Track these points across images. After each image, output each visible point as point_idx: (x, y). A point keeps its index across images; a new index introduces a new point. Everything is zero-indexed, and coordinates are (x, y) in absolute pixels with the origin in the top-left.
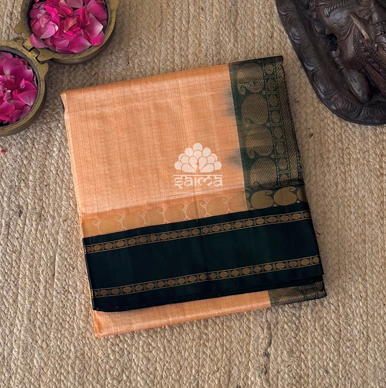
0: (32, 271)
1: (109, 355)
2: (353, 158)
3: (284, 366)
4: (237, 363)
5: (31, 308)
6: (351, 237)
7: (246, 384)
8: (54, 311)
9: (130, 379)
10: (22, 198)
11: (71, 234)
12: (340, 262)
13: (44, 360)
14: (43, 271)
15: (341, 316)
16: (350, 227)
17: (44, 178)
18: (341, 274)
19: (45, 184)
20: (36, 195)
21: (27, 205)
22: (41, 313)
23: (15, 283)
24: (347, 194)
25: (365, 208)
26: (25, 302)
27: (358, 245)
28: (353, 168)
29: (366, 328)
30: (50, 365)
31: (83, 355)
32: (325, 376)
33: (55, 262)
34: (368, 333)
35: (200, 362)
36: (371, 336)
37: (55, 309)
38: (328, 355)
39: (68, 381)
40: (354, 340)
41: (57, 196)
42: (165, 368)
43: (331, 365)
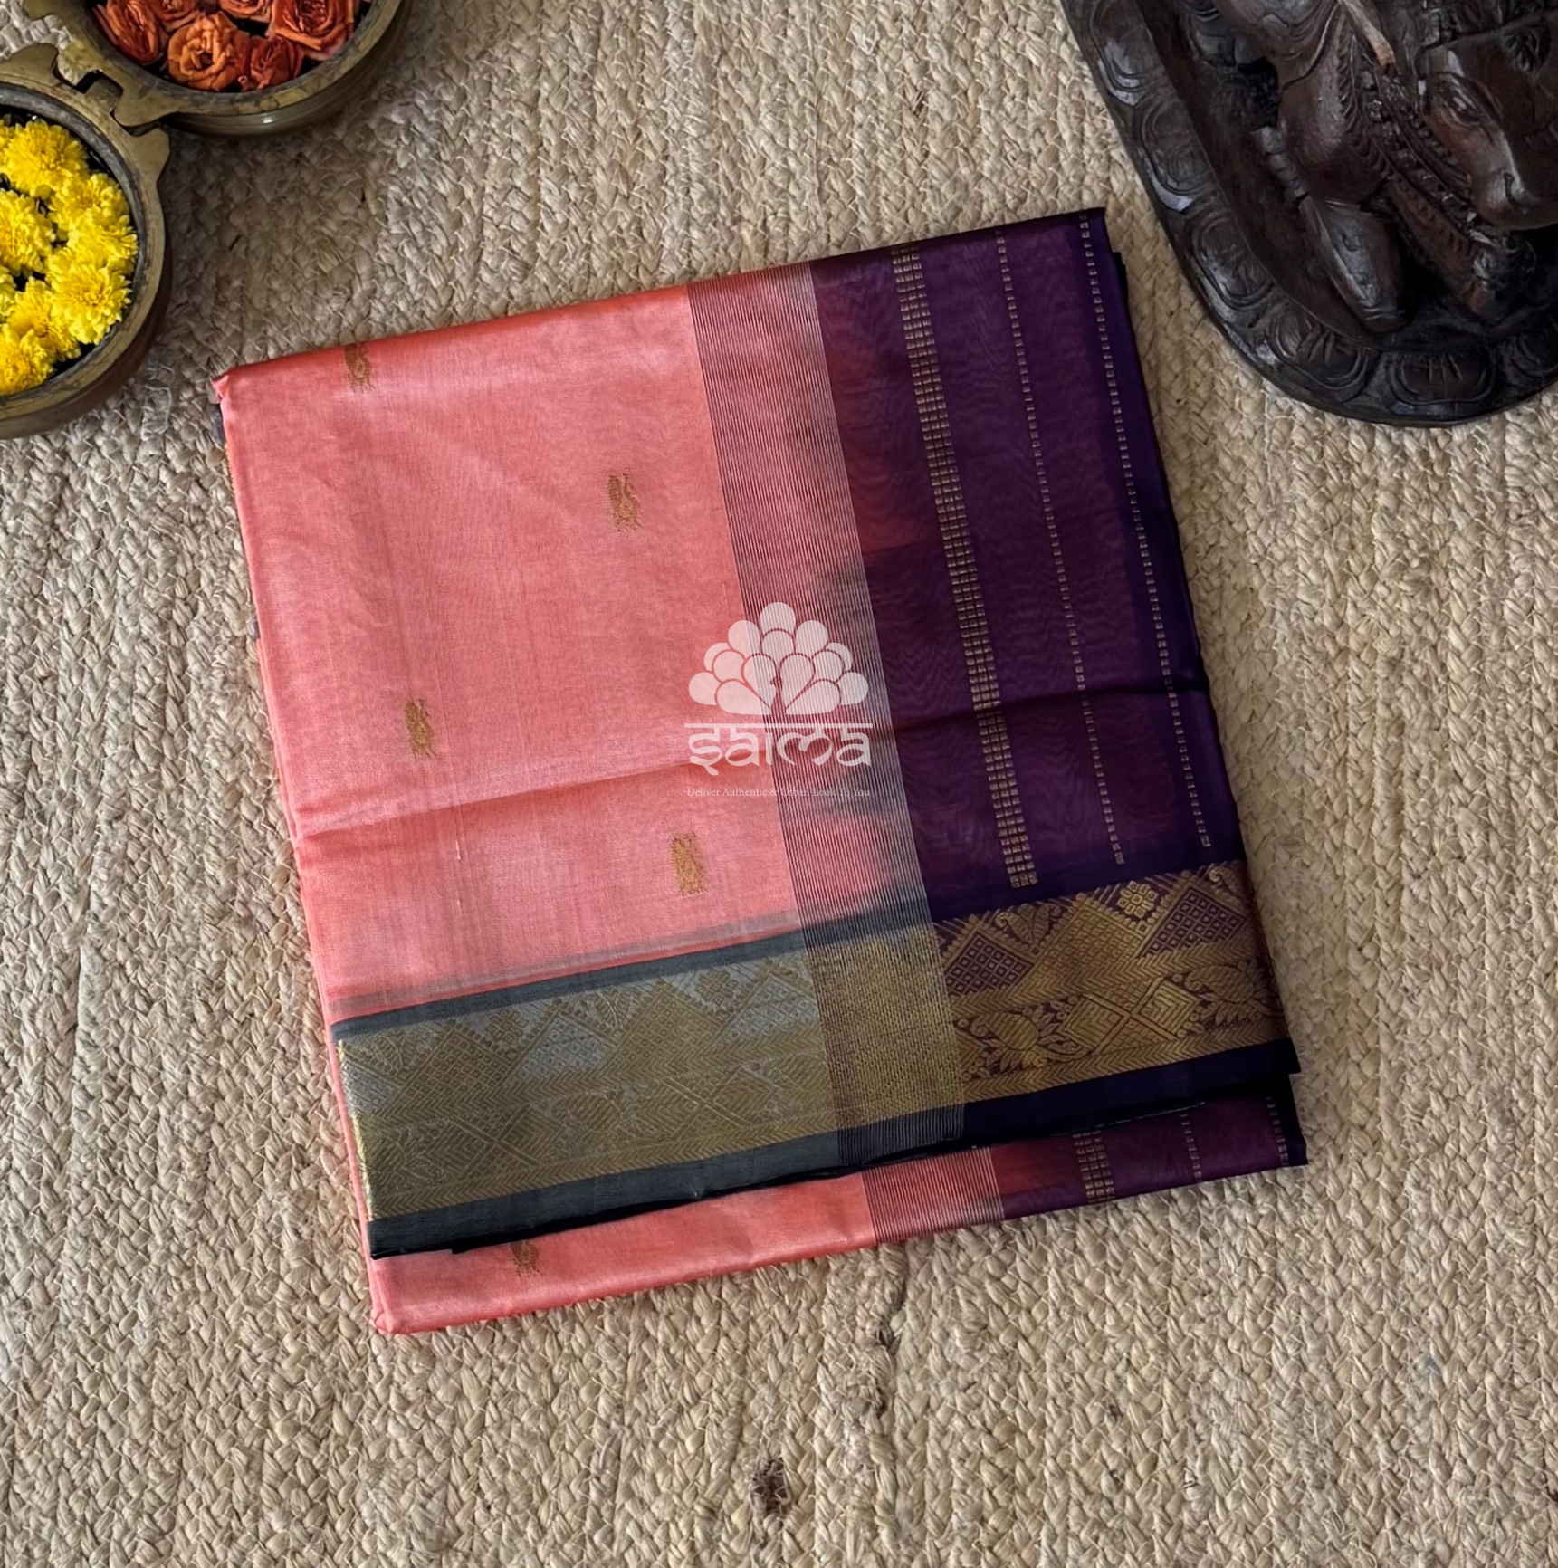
1: (279, 1338)
3: (953, 1386)
4: (772, 1372)
7: (802, 1453)
8: (73, 1168)
9: (360, 1430)
11: (138, 868)
13: (31, 1352)
14: (33, 1011)
19: (41, 672)
22: (24, 1173)
29: (1266, 1244)
30: (54, 1374)
31: (181, 1334)
32: (1104, 1429)
33: (77, 977)
34: (1273, 1264)
35: (630, 1372)
36: (1285, 1275)
37: (78, 1158)
38: (1121, 1346)
39: (122, 1434)
40: (1222, 1292)
41: (86, 721)
42: (495, 1388)
43: (1131, 1386)
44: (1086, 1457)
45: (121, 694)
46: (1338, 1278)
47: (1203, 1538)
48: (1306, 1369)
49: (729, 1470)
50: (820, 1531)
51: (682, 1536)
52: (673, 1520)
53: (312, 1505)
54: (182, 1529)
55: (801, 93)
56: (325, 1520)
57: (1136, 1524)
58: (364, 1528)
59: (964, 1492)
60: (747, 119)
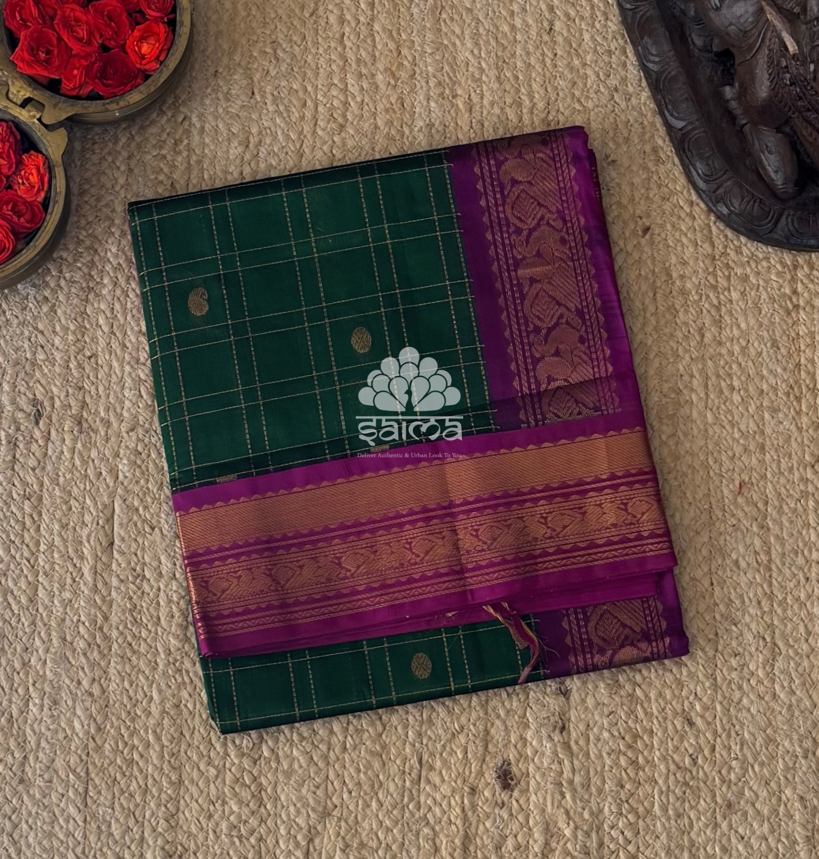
0: (65, 537)
2: (736, 274)
3: (601, 715)
4: (502, 713)
5: (66, 613)
6: (734, 439)
7: (521, 756)
8: (114, 619)
9: (277, 755)
10: (41, 385)
11: (144, 456)
12: (713, 493)
13: (95, 720)
14: (89, 536)
15: (716, 604)
16: (730, 418)
17: (86, 342)
18: (714, 517)
19: (88, 354)
20: (70, 379)
21: (52, 398)
22: (87, 624)
23: (32, 561)
24: (724, 351)
25: (763, 377)
26: (53, 602)
27: (750, 456)
28: (735, 295)
29: (769, 627)
30: (108, 731)
31: (177, 706)
32: (686, 732)
33: (113, 517)
34: (773, 638)
35: (425, 716)
36: (781, 644)
37: (116, 614)
38: (692, 687)
39: (148, 762)
40: (746, 654)
41: (114, 379)
42: (351, 727)
43: (698, 707)
44: (677, 748)
45: (132, 363)
46: (809, 644)
47: (743, 788)
48: (795, 693)
49: (481, 767)
50: (533, 798)
51: (457, 804)
52: (452, 795)
53: (253, 796)
54: (183, 813)
55: (487, 27)
56: (261, 804)
57: (705, 783)
58: (283, 807)
59: (611, 771)
60: (458, 43)
